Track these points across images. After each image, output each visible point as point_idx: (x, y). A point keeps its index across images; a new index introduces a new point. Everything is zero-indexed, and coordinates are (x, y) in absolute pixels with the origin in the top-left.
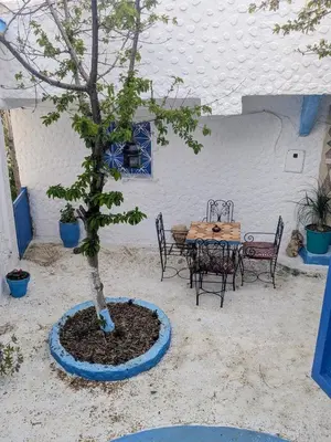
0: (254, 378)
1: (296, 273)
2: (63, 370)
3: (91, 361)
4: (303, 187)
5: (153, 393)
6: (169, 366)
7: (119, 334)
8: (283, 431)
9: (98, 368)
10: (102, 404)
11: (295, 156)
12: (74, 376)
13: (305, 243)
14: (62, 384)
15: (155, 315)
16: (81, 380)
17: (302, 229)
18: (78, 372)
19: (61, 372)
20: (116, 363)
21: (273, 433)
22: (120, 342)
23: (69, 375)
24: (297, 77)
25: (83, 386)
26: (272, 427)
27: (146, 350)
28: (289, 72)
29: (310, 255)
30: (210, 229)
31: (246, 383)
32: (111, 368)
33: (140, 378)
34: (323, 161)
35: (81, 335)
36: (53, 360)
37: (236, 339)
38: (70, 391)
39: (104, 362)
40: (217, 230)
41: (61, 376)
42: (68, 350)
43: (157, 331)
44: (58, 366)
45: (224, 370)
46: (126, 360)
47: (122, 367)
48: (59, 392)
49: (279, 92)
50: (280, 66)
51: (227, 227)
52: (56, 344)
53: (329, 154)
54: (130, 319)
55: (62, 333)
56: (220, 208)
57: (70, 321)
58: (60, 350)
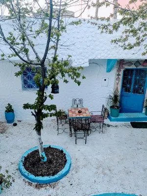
0: (107, 171)
1: (109, 126)
2: (30, 181)
3: (43, 176)
4: (108, 92)
5: (71, 185)
6: (74, 172)
7: (50, 162)
8: (123, 191)
9: (46, 178)
10: (52, 193)
11: (105, 80)
12: (36, 183)
13: (110, 113)
14: (32, 188)
15: (62, 151)
16: (40, 184)
19: (29, 183)
20: (53, 174)
21: (120, 192)
22: (51, 165)
23: (33, 183)
24: (109, 52)
25: (41, 187)
26: (119, 190)
27: (64, 167)
28: (106, 51)
29: (112, 118)
30: (77, 112)
31: (105, 174)
32: (52, 177)
33: (64, 179)
34: (115, 82)
35: (33, 164)
36: (23, 178)
37: (96, 157)
38: (36, 190)
39: (48, 175)
40: (80, 112)
41: (30, 184)
42: (30, 172)
43: (65, 158)
44: (27, 180)
45: (95, 171)
46: (57, 173)
47: (56, 176)
48: (32, 192)
49: (103, 58)
50: (103, 48)
51: (83, 111)
52: (24, 170)
53: (118, 79)
54: (52, 155)
55: (24, 165)
56: (78, 102)
57: (26, 159)
58: (27, 173)
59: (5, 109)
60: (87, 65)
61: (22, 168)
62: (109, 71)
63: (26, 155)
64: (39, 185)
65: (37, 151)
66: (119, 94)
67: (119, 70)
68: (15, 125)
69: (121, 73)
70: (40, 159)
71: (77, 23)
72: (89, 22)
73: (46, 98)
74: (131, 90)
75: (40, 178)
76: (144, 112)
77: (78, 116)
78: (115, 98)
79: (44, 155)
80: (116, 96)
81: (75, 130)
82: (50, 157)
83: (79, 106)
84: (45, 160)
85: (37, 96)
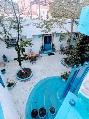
0: (44, 71)
1: (42, 56)
3: (25, 78)
4: (40, 45)
5: (35, 78)
6: (34, 74)
7: (26, 73)
9: (26, 79)
10: (30, 82)
11: (39, 41)
15: (29, 69)
17: (41, 50)
18: (24, 80)
27: (31, 74)
29: (42, 53)
30: (31, 54)
32: (28, 78)
33: (32, 77)
35: (21, 75)
40: (32, 54)
41: (22, 82)
43: (31, 71)
44: (20, 81)
45: (40, 72)
47: (29, 77)
48: (23, 84)
51: (33, 53)
52: (18, 78)
53: (43, 40)
54: (26, 70)
55: (18, 76)
56: (30, 50)
57: (18, 74)
58: (20, 79)
59: (3, 57)
60: (32, 37)
61: (18, 77)
62: (39, 38)
63: (17, 73)
64: (25, 81)
65: (21, 70)
66: (43, 45)
67: (43, 37)
68: (9, 62)
69: (44, 38)
70: (22, 73)
71: (27, 25)
72: (32, 25)
73: (21, 55)
74: (47, 43)
75: (25, 79)
76: (51, 50)
77: (32, 56)
78: (42, 47)
79: (24, 72)
80: (42, 46)
81: (32, 61)
82: (26, 71)
83: (31, 51)
84: (25, 73)
85: (17, 55)
